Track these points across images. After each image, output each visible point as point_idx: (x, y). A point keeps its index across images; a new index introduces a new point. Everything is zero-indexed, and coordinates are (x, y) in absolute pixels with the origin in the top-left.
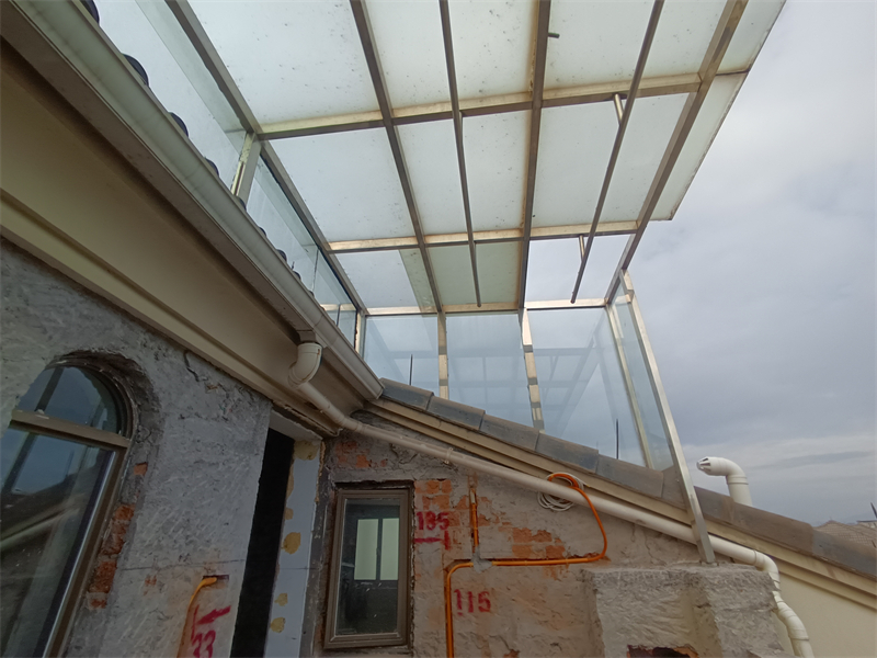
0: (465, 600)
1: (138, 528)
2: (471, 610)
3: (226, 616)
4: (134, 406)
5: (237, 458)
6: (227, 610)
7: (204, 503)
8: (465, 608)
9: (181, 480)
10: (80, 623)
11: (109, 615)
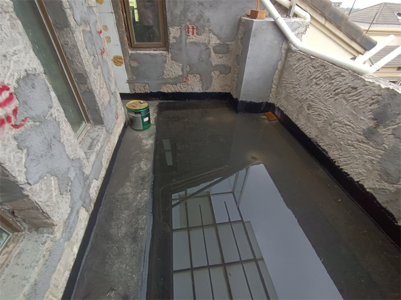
0: (191, 30)
2: (193, 34)
3: (102, 34)
6: (101, 32)
8: (191, 33)
10: (59, 34)
11: (71, 31)
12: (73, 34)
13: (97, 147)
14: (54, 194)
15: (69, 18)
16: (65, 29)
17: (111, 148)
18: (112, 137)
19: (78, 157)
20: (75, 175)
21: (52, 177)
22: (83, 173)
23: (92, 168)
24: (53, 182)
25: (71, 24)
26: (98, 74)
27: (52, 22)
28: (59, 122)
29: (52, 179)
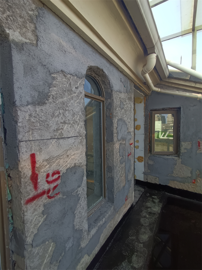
1: (114, 123)
3: (132, 145)
4: (103, 88)
5: (129, 103)
6: (132, 144)
7: (124, 116)
8: (201, 147)
9: (119, 110)
10: (107, 145)
11: (113, 144)
12: (113, 145)
13: (101, 222)
14: (45, 261)
15: (114, 138)
16: (110, 143)
17: (113, 225)
18: (117, 215)
19: (81, 229)
20: (71, 245)
21: (52, 243)
22: (80, 245)
23: (89, 242)
24: (51, 248)
25: (114, 140)
26: (122, 167)
27: (105, 139)
28: (80, 197)
29: (52, 245)
